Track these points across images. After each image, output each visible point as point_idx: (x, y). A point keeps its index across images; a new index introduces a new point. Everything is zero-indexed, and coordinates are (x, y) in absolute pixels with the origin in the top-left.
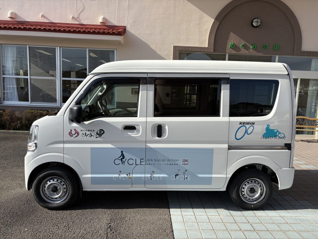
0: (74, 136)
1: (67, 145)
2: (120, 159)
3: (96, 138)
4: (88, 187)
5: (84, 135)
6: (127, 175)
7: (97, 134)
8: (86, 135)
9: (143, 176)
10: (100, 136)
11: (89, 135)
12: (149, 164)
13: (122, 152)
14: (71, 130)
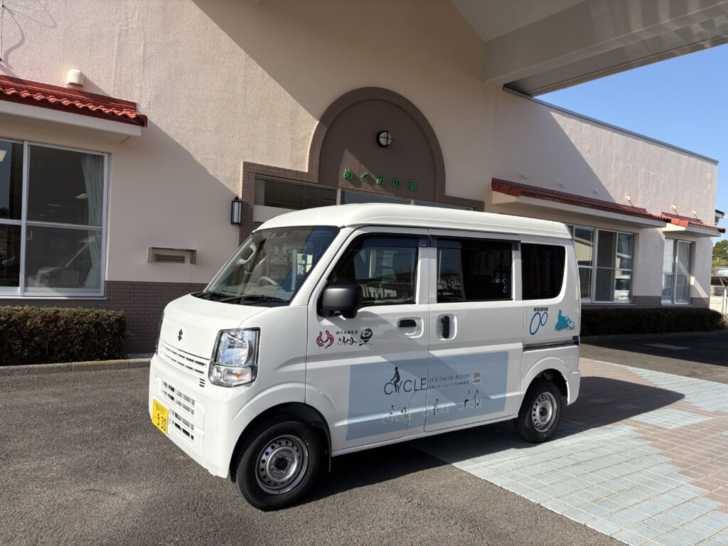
0: (326, 344)
1: (312, 365)
2: (393, 382)
3: (360, 345)
4: (341, 446)
5: (342, 341)
6: (402, 411)
7: (362, 338)
8: (344, 341)
9: (424, 409)
10: (366, 342)
11: (349, 342)
12: (433, 387)
13: (396, 369)
14: (321, 333)
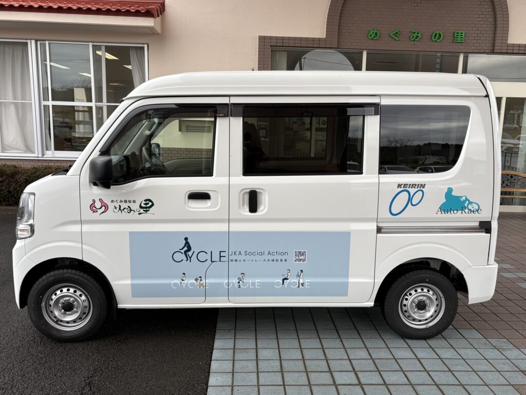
0: (100, 211)
2: (183, 251)
4: (126, 301)
6: (196, 280)
7: (141, 207)
9: (226, 281)
10: (146, 211)
13: (186, 239)
14: (94, 201)
